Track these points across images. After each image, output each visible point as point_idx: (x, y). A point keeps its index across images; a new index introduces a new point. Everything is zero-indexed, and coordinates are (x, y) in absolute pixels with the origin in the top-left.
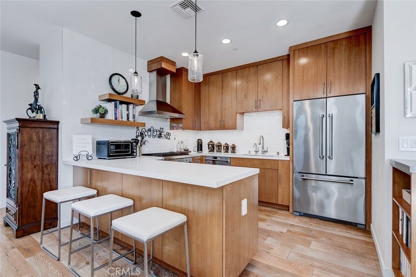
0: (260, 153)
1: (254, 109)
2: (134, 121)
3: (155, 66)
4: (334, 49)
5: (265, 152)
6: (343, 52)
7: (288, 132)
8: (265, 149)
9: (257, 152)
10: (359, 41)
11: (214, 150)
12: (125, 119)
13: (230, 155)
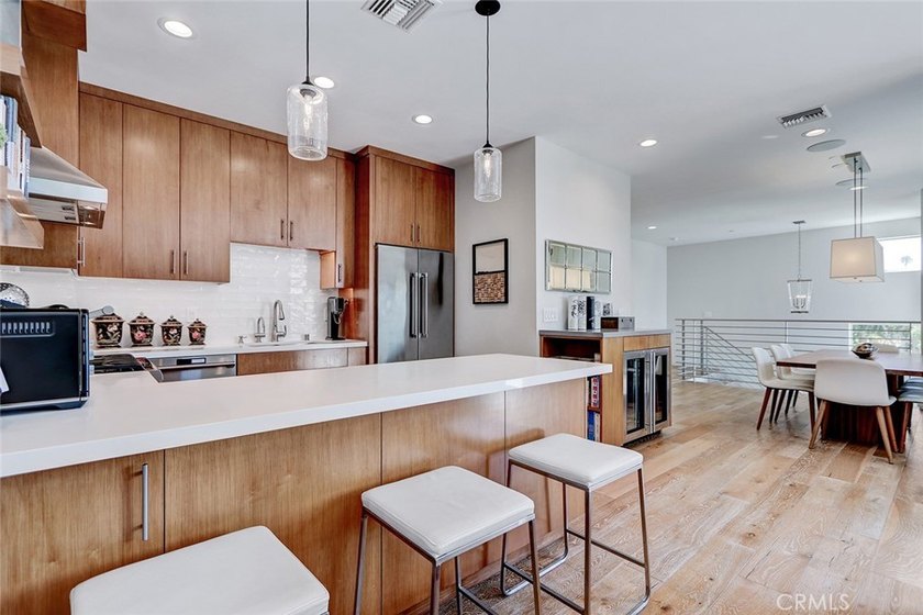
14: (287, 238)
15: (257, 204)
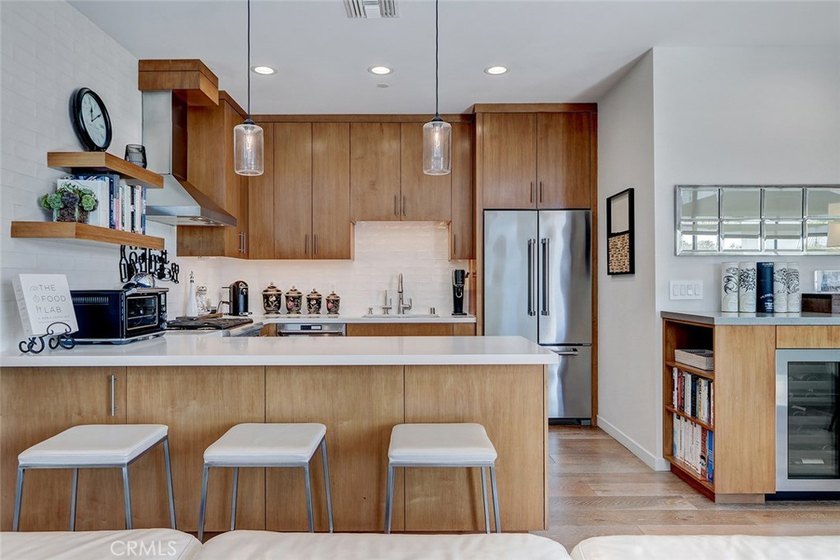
0: (393, 312)
1: (393, 216)
2: (144, 232)
4: (547, 127)
5: (406, 308)
6: (560, 136)
7: (461, 268)
8: (406, 303)
9: (387, 309)
10: (582, 124)
11: (279, 307)
12: (127, 228)
14: (400, 213)
15: (373, 185)
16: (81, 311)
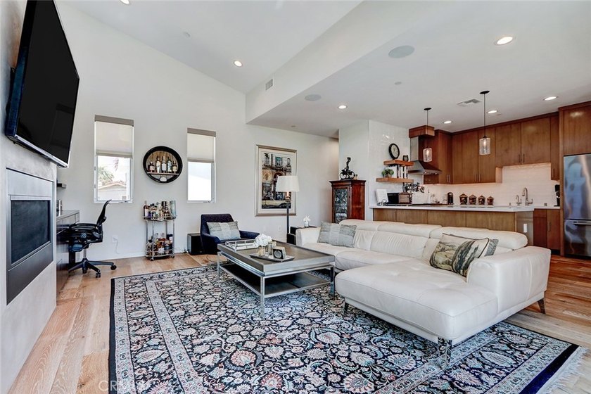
0: (523, 205)
2: (407, 178)
3: (419, 133)
5: (529, 203)
7: (558, 184)
8: (530, 201)
9: (519, 204)
11: (467, 202)
12: (402, 177)
13: (486, 208)
14: (521, 161)
15: (507, 151)
16: (389, 197)
